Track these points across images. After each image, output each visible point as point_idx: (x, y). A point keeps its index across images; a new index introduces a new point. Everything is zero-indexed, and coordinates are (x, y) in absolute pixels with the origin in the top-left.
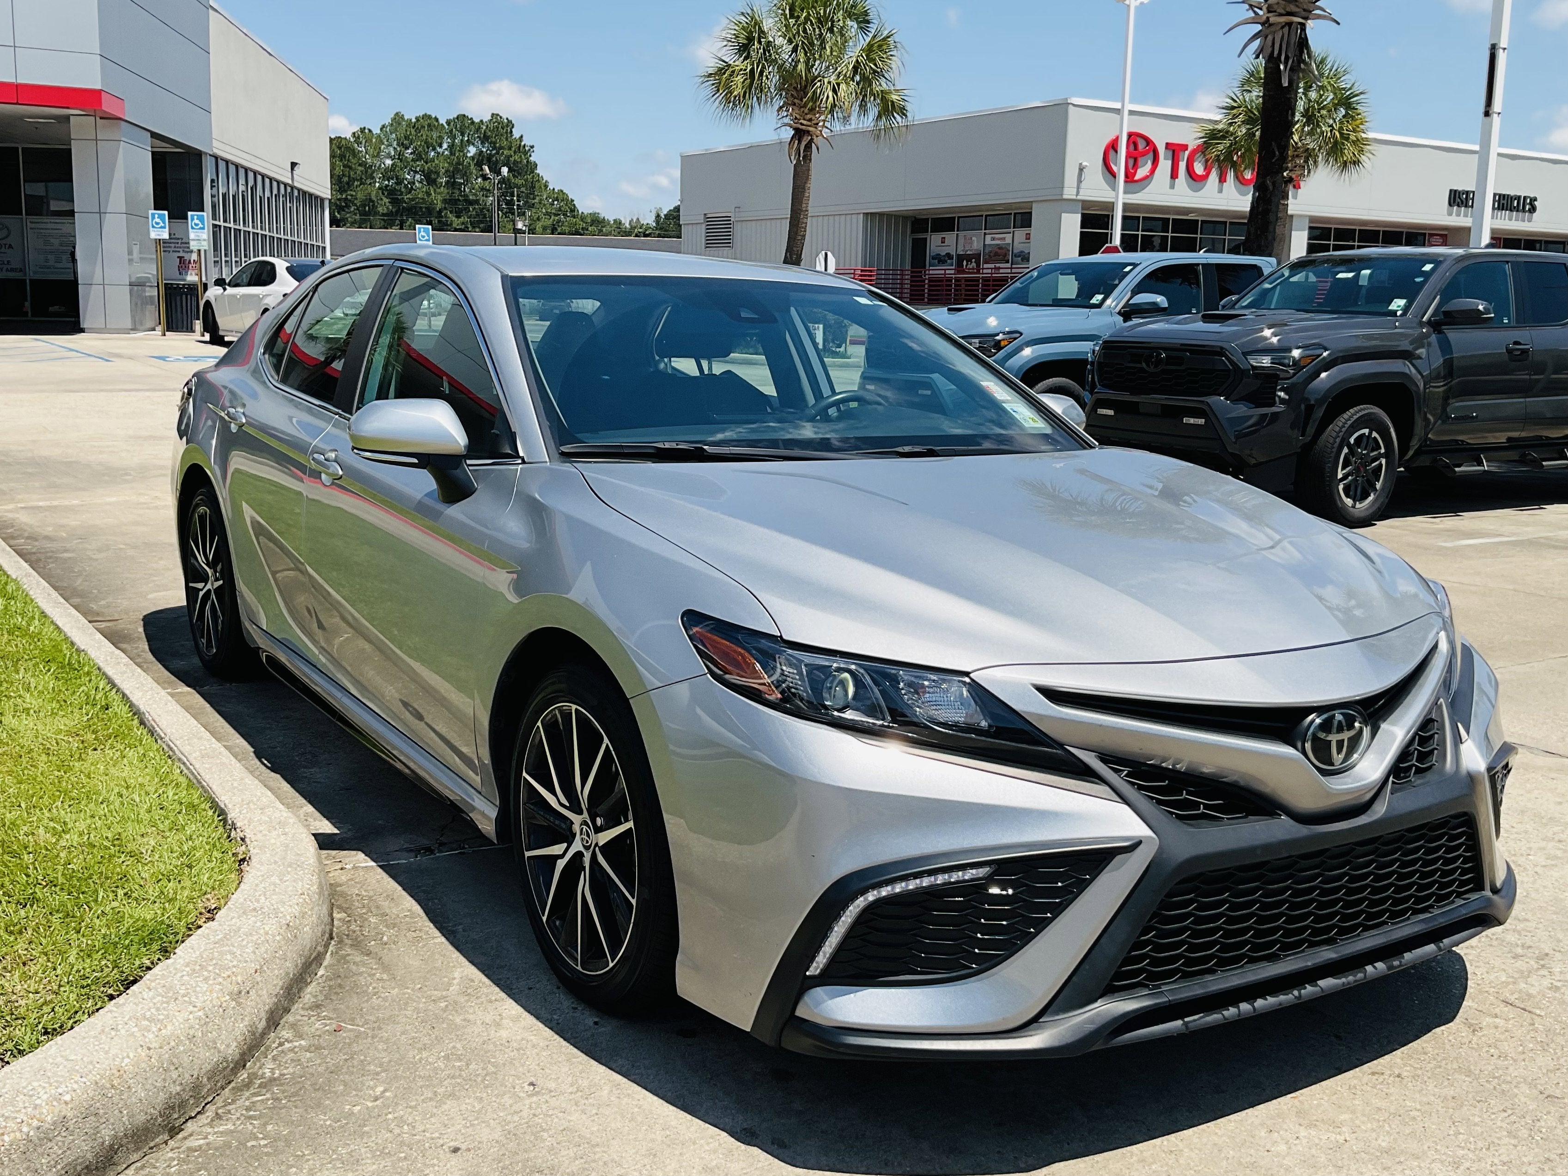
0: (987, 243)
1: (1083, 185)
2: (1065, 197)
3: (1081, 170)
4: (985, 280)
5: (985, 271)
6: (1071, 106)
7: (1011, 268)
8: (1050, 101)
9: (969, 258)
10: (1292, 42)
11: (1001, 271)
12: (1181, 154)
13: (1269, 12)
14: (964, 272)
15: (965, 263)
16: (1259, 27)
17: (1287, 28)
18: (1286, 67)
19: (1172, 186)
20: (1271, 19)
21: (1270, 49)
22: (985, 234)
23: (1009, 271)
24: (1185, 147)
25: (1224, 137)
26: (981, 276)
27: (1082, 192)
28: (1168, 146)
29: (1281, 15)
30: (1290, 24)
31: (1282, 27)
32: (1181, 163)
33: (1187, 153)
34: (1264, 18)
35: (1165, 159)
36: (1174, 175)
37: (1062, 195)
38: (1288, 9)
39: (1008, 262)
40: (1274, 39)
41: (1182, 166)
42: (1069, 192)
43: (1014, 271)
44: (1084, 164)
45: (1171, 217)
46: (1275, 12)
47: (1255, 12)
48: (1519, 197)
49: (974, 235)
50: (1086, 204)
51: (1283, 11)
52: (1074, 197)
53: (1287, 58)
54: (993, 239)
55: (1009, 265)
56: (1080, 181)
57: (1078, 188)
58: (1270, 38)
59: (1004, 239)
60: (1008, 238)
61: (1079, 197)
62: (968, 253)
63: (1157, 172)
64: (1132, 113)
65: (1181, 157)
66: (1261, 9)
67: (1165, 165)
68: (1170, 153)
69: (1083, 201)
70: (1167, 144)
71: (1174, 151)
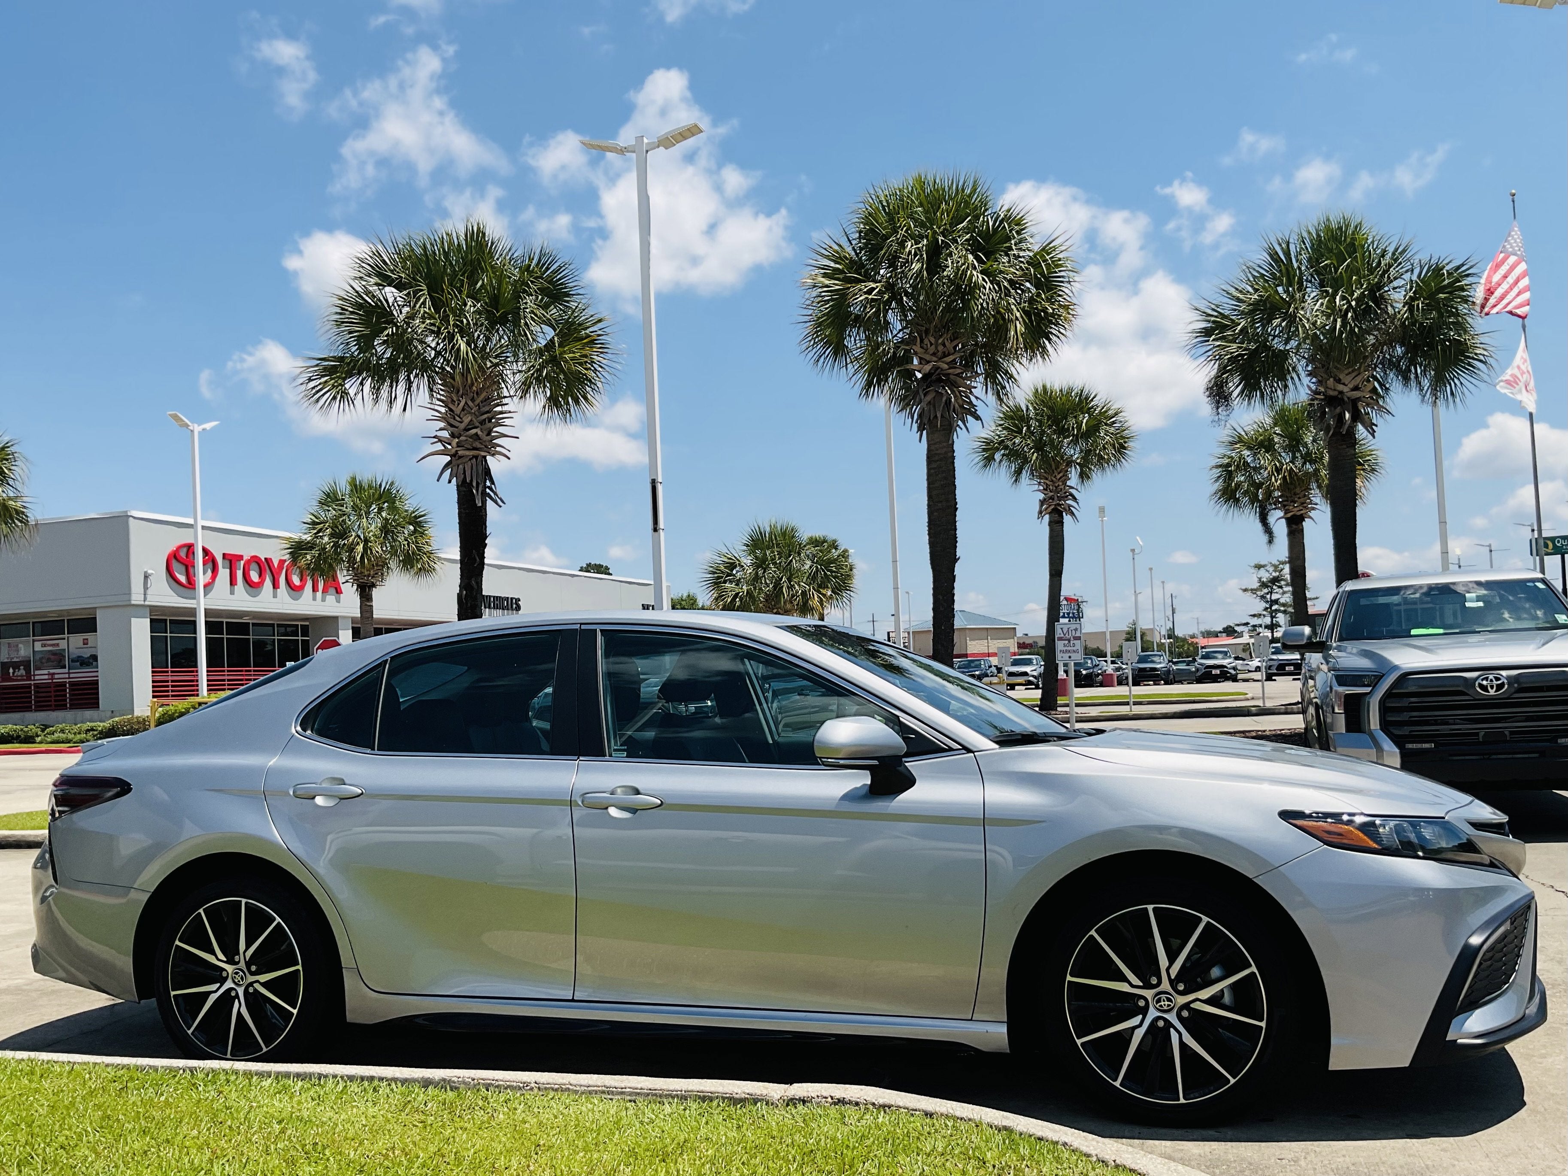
0: (36, 649)
1: (149, 592)
2: (133, 602)
3: (146, 577)
4: (36, 686)
5: (37, 678)
6: (131, 518)
7: (69, 673)
8: (106, 514)
9: (16, 666)
10: (480, 472)
11: (56, 676)
12: (238, 563)
13: (458, 446)
14: (10, 679)
15: (11, 671)
16: (448, 458)
17: (474, 460)
18: (477, 491)
19: (232, 593)
20: (460, 453)
21: (462, 476)
22: (34, 641)
23: (67, 676)
24: (240, 557)
25: (311, 548)
26: (32, 683)
27: (148, 597)
28: (225, 556)
29: (468, 449)
30: (476, 457)
31: (470, 459)
32: (238, 571)
33: (242, 563)
34: (453, 451)
35: (224, 568)
36: (233, 582)
37: (130, 600)
38: (474, 445)
39: (65, 667)
40: (464, 468)
41: (239, 574)
42: (137, 598)
43: (71, 676)
44: (150, 572)
45: (225, 620)
46: (463, 446)
47: (444, 446)
48: (508, 598)
49: (21, 643)
50: (153, 609)
51: (469, 447)
52: (142, 603)
53: (478, 484)
54: (44, 646)
55: (66, 670)
56: (146, 588)
57: (145, 594)
58: (461, 466)
59: (58, 645)
60: (63, 644)
61: (147, 603)
62: (15, 660)
63: (217, 579)
64: (203, 528)
65: (238, 567)
66: (449, 444)
67: (224, 573)
68: (227, 563)
69: (150, 606)
70: (224, 555)
71: (231, 562)
